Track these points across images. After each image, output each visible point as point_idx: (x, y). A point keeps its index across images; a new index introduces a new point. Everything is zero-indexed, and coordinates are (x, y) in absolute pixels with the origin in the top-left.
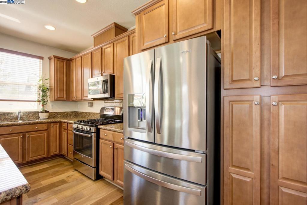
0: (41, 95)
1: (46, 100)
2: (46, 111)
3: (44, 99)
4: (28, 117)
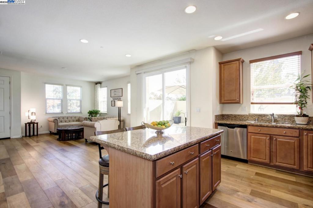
0: (298, 96)
1: (304, 102)
2: (304, 114)
4: (284, 120)
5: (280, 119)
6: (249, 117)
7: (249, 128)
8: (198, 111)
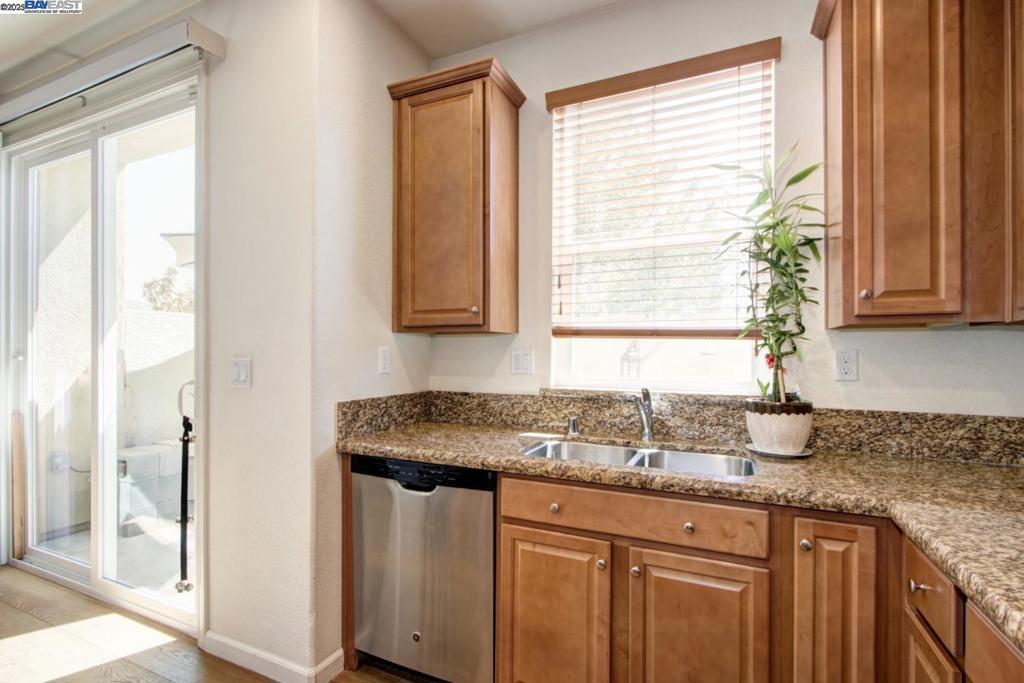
0: (764, 291)
1: (790, 326)
2: (790, 397)
3: (783, 321)
5: (678, 421)
6: (545, 410)
7: (505, 484)
8: (243, 377)
